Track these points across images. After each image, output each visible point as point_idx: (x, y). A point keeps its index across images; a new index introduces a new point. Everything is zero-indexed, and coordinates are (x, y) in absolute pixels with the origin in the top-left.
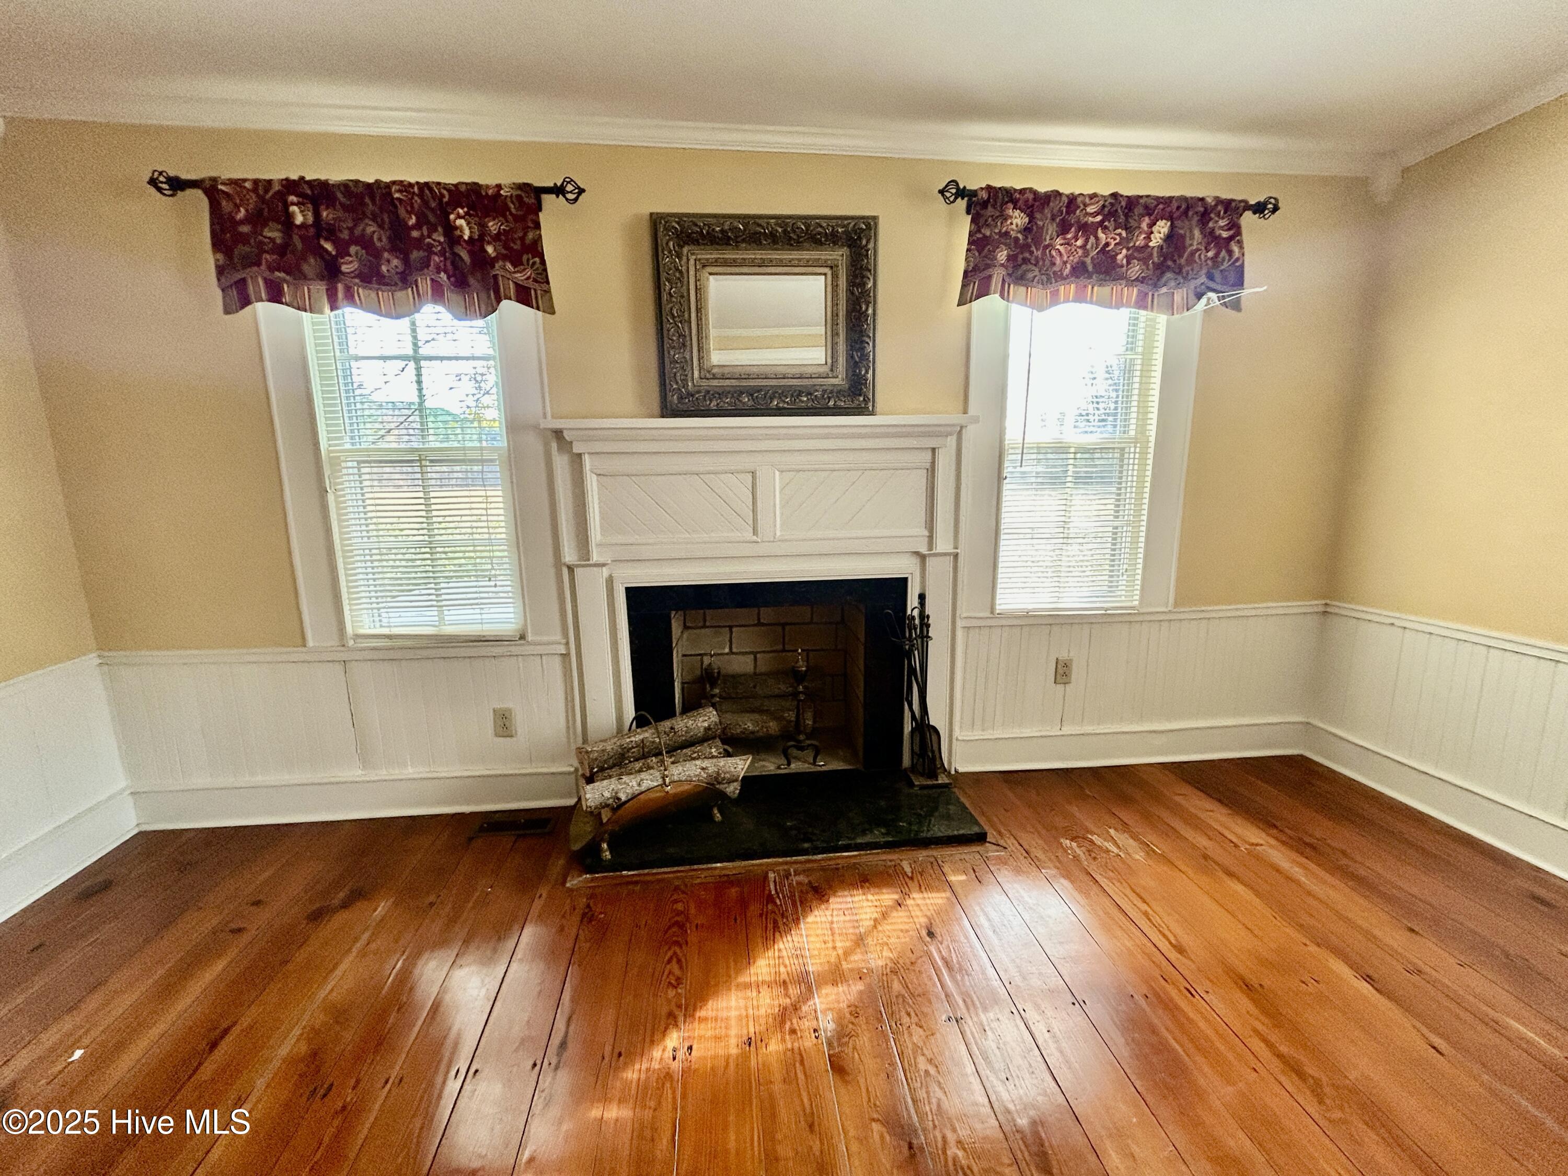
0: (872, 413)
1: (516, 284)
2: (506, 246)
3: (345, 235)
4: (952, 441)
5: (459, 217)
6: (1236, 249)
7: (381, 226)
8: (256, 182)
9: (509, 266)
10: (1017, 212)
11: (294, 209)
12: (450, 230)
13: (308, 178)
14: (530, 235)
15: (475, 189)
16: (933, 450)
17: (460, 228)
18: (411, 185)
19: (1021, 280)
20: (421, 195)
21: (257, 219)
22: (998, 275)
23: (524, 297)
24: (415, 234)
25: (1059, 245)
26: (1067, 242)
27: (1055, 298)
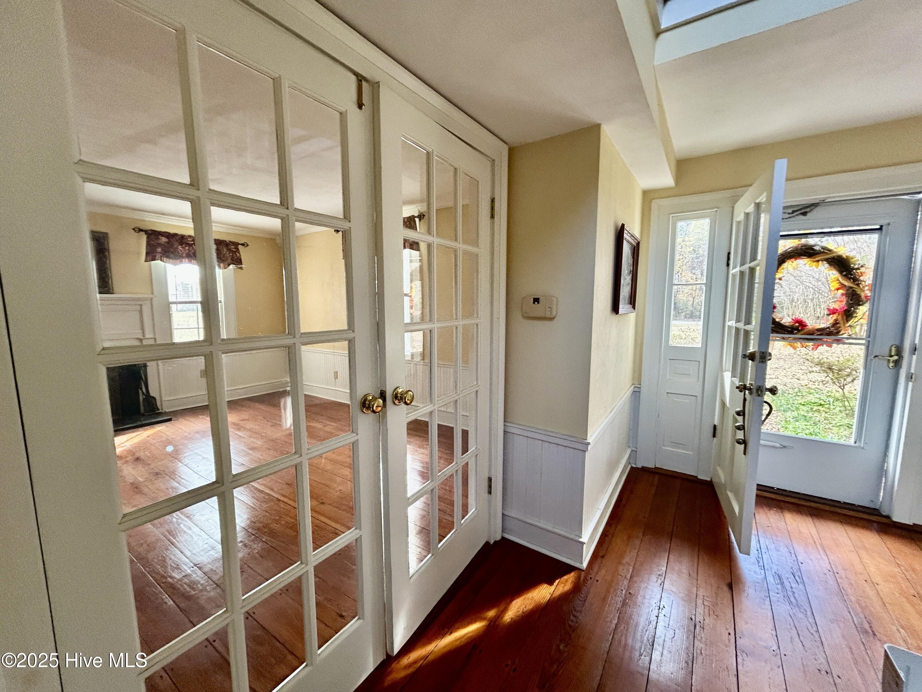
0: (112, 293)
4: (148, 302)
6: (238, 254)
10: (163, 238)
16: (141, 305)
19: (168, 257)
22: (158, 256)
25: (180, 247)
26: (183, 248)
27: (181, 262)
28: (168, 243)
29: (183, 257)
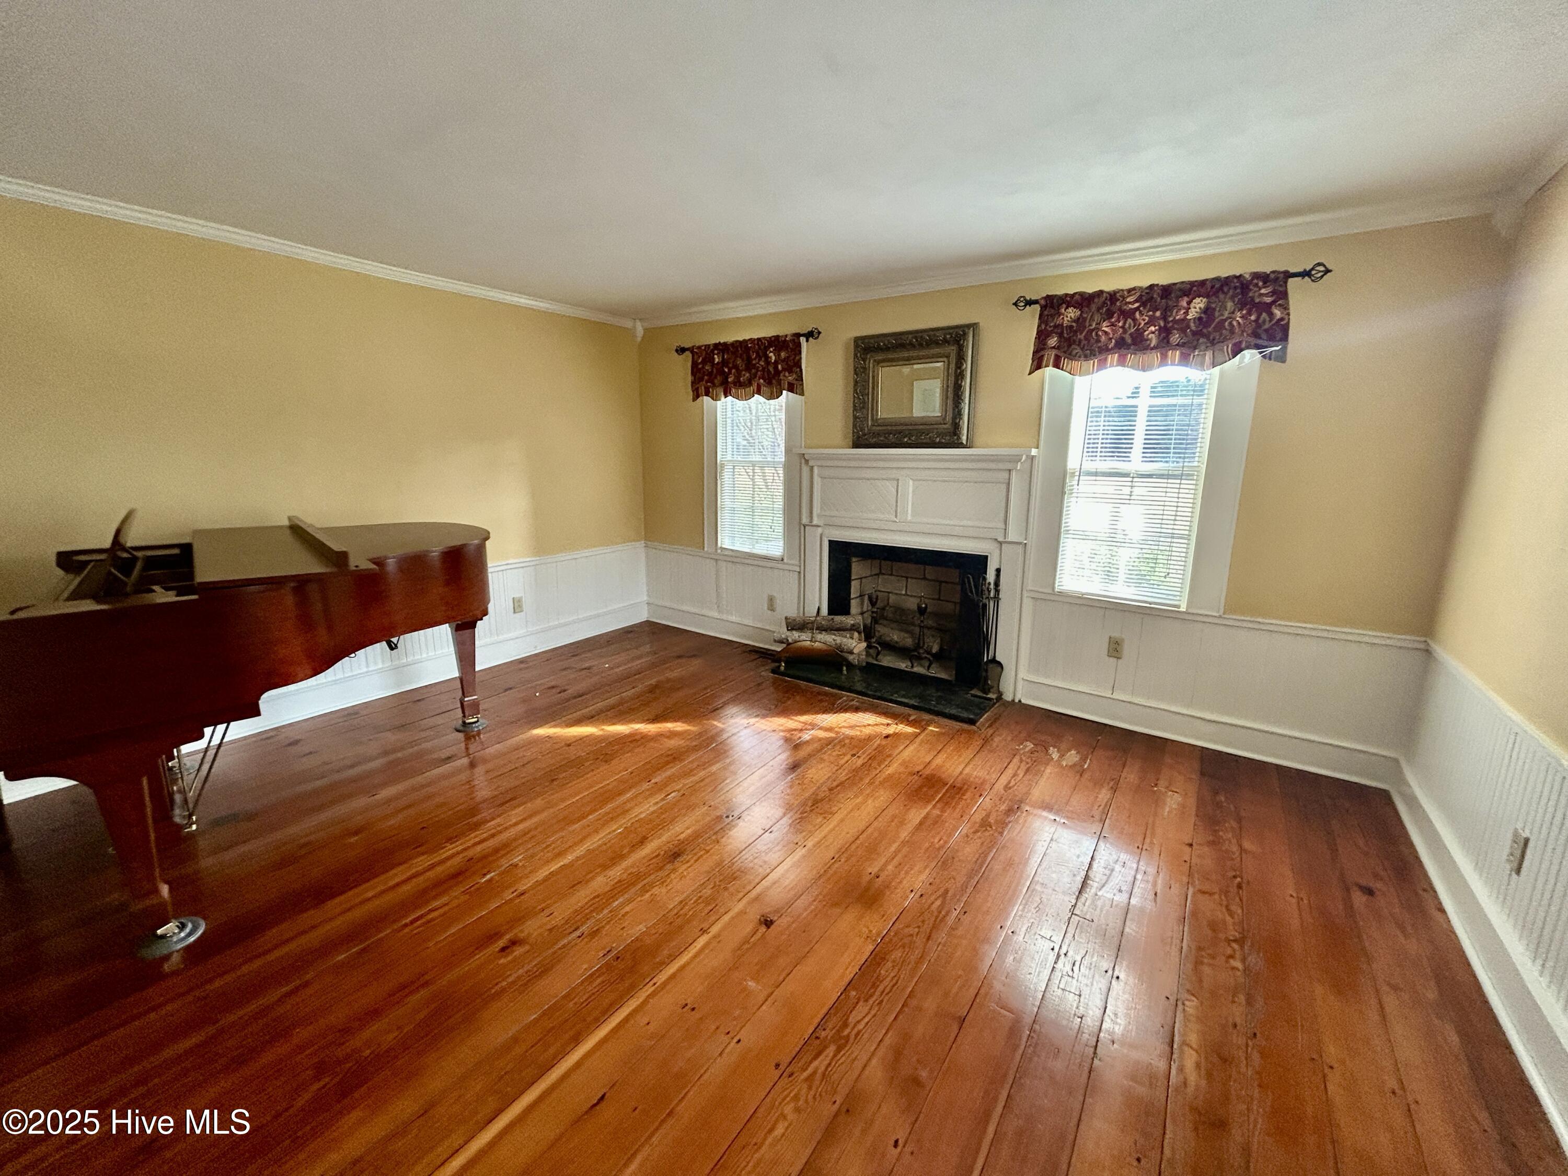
0: (967, 447)
1: (788, 383)
2: (787, 364)
3: (731, 365)
5: (771, 352)
6: (1278, 313)
7: (743, 360)
8: (706, 346)
9: (787, 374)
10: (1070, 309)
11: (716, 356)
12: (767, 358)
13: (722, 341)
14: (797, 358)
15: (777, 337)
16: (1009, 471)
17: (771, 358)
18: (755, 340)
20: (758, 344)
21: (704, 362)
22: (1050, 355)
23: (791, 389)
24: (754, 362)
25: (1105, 327)
26: (1113, 325)
27: (1102, 365)
28: (1077, 320)
29: (1105, 350)
